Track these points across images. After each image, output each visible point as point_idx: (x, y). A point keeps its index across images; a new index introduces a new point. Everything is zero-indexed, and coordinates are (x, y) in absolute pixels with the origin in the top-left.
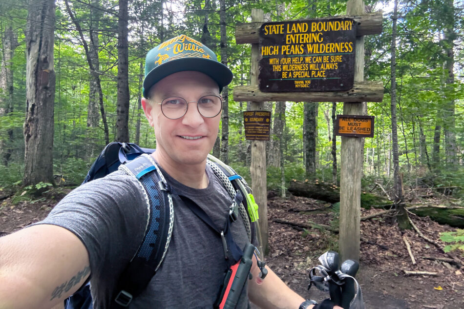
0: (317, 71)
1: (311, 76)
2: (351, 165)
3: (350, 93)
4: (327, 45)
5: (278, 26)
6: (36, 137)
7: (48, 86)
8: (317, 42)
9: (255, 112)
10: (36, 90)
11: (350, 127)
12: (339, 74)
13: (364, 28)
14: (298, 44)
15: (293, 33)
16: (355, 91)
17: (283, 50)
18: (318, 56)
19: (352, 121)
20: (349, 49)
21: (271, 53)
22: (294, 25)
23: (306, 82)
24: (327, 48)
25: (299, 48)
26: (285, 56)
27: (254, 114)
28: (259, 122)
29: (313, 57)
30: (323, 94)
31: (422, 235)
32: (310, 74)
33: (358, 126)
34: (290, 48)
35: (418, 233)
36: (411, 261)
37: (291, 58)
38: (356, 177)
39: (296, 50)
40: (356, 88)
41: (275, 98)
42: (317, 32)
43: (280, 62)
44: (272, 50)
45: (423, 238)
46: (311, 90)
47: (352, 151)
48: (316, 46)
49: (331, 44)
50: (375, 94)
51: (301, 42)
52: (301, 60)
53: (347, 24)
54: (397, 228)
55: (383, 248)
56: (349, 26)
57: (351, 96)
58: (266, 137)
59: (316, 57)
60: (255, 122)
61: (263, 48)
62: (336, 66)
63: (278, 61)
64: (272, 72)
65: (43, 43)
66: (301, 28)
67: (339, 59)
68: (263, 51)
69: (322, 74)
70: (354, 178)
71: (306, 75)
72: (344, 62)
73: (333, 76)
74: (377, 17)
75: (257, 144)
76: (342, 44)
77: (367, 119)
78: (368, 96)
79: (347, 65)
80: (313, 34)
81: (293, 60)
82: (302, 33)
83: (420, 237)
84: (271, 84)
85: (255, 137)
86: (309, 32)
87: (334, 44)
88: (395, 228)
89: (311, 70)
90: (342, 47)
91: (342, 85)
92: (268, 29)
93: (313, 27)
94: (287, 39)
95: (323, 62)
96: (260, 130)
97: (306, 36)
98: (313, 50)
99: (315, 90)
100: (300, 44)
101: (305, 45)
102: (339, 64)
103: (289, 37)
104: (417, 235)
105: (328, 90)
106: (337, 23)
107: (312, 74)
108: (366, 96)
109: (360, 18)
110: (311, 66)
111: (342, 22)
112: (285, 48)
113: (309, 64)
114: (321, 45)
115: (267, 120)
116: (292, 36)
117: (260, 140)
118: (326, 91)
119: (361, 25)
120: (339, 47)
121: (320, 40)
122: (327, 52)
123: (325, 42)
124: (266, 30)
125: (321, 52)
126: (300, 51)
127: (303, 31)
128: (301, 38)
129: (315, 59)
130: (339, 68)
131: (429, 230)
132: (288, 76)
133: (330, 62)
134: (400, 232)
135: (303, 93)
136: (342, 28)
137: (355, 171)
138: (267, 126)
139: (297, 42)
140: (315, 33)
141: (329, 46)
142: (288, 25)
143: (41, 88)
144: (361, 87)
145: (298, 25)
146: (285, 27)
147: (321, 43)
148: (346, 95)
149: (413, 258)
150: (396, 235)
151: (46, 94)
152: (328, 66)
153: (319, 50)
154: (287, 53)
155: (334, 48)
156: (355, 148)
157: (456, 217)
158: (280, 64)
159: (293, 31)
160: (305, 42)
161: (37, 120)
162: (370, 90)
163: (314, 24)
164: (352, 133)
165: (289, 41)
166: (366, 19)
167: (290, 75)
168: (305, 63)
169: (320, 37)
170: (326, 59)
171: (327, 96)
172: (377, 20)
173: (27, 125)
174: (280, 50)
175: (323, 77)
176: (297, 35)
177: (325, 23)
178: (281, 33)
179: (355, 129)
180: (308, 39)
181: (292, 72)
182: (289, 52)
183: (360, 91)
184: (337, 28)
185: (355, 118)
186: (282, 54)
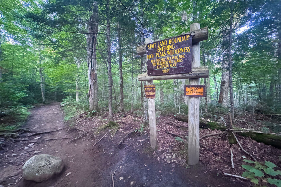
0: (172, 64)
1: (170, 67)
2: (192, 112)
3: (190, 74)
4: (177, 50)
5: (154, 44)
6: (92, 96)
7: (95, 78)
8: (172, 49)
9: (148, 85)
10: (91, 80)
11: (192, 91)
12: (183, 64)
13: (197, 38)
14: (163, 52)
15: (161, 47)
16: (193, 73)
17: (156, 55)
18: (173, 56)
19: (193, 88)
20: (188, 50)
21: (151, 57)
22: (161, 42)
23: (168, 70)
24: (177, 51)
25: (164, 53)
26: (158, 58)
27: (148, 86)
28: (150, 90)
29: (170, 57)
30: (176, 75)
31: (242, 149)
32: (169, 66)
33: (196, 91)
34: (159, 54)
35: (240, 147)
36: (231, 166)
37: (160, 58)
38: (195, 118)
39: (162, 55)
40: (193, 71)
41: (155, 78)
42: (172, 44)
43: (155, 61)
44: (152, 56)
45: (243, 151)
46: (170, 73)
47: (193, 104)
48: (171, 51)
49: (179, 49)
50: (204, 73)
51: (164, 50)
52: (165, 59)
53: (187, 37)
54: (228, 142)
55: (216, 154)
56: (188, 38)
57: (191, 75)
58: (153, 97)
59: (172, 56)
60: (148, 90)
61: (148, 55)
62: (182, 60)
63: (154, 61)
64: (152, 66)
65: (92, 64)
66: (164, 43)
67: (183, 56)
68: (148, 57)
69: (175, 65)
70: (194, 118)
71: (167, 66)
72: (186, 58)
73: (181, 66)
74: (204, 30)
75: (150, 100)
76: (184, 48)
77: (201, 87)
78: (200, 75)
79: (188, 59)
80: (170, 45)
81: (161, 60)
82: (165, 46)
83: (241, 150)
84: (152, 72)
85: (149, 97)
86: (168, 44)
87: (180, 49)
88: (227, 142)
89: (170, 64)
90: (184, 50)
91: (185, 70)
92: (149, 46)
93: (169, 42)
94: (158, 50)
95: (175, 59)
96: (150, 94)
97: (167, 47)
98: (170, 53)
99: (172, 73)
100: (164, 51)
101: (166, 51)
102: (184, 59)
103: (159, 49)
104: (239, 148)
105: (178, 73)
106: (182, 38)
107: (170, 65)
108: (199, 75)
109: (194, 32)
110: (170, 62)
111: (184, 36)
112: (157, 54)
113: (168, 61)
114: (174, 50)
115: (154, 89)
116: (160, 48)
117: (151, 98)
118: (177, 74)
119: (195, 36)
120: (183, 50)
121: (173, 47)
122: (177, 53)
123: (176, 49)
124: (149, 47)
125: (174, 54)
126: (164, 54)
127: (165, 45)
128: (164, 48)
129: (171, 58)
130: (183, 61)
131: (249, 146)
132: (159, 67)
133: (179, 58)
134: (229, 145)
135: (167, 76)
136: (184, 40)
137: (195, 115)
138: (154, 92)
139: (163, 51)
140: (171, 45)
141: (178, 50)
142: (158, 43)
143: (92, 79)
144: (195, 70)
145: (163, 42)
146: (157, 44)
147: (174, 49)
148: (188, 75)
149: (233, 164)
150: (226, 147)
151: (94, 81)
152: (178, 60)
153: (173, 53)
154: (158, 57)
155: (181, 51)
156: (195, 103)
157: (269, 139)
158: (155, 62)
159: (161, 45)
160: (166, 50)
161: (92, 90)
162: (200, 71)
163: (170, 40)
164: (193, 95)
165: (159, 50)
166: (198, 32)
167: (160, 67)
168: (166, 60)
169: (173, 46)
170: (176, 57)
171: (178, 76)
172: (204, 32)
173: (89, 92)
174: (155, 55)
175: (175, 67)
176: (162, 47)
177: (175, 39)
178: (155, 47)
179: (195, 92)
180: (168, 48)
181: (161, 65)
182: (159, 56)
183: (195, 72)
184: (182, 40)
185: (194, 87)
186: (156, 57)
